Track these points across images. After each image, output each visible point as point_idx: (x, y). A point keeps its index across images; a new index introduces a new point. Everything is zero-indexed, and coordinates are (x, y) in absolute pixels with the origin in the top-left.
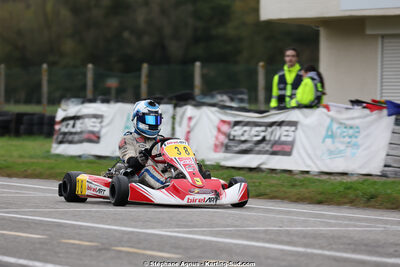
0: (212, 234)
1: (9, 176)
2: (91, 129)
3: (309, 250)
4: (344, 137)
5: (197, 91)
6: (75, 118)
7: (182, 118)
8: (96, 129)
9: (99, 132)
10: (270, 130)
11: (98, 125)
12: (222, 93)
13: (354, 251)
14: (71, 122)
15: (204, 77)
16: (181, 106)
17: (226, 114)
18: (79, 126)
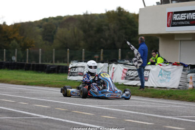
0: (109, 107)
1: (50, 87)
2: (80, 71)
3: (140, 113)
4: (165, 75)
5: (120, 59)
6: (75, 67)
7: (111, 68)
8: (82, 71)
12: (127, 60)
13: (156, 114)
14: (74, 69)
16: (111, 64)
17: (126, 67)
18: (77, 70)
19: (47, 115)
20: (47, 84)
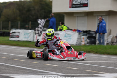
4: (68, 37)
6: (14, 33)
8: (18, 35)
14: (13, 33)
17: (44, 32)
18: (15, 34)
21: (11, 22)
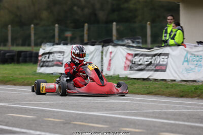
0: (124, 114)
1: (15, 85)
2: (58, 59)
3: (177, 122)
4: (194, 61)
5: (114, 38)
6: (49, 53)
7: (106, 52)
8: (60, 59)
9: (62, 60)
10: (154, 58)
11: (62, 57)
12: (128, 39)
13: (201, 122)
14: (47, 55)
15: (118, 30)
16: (106, 46)
17: (130, 50)
18: (51, 58)
19: (36, 130)
20: (10, 81)
21: (35, 25)
